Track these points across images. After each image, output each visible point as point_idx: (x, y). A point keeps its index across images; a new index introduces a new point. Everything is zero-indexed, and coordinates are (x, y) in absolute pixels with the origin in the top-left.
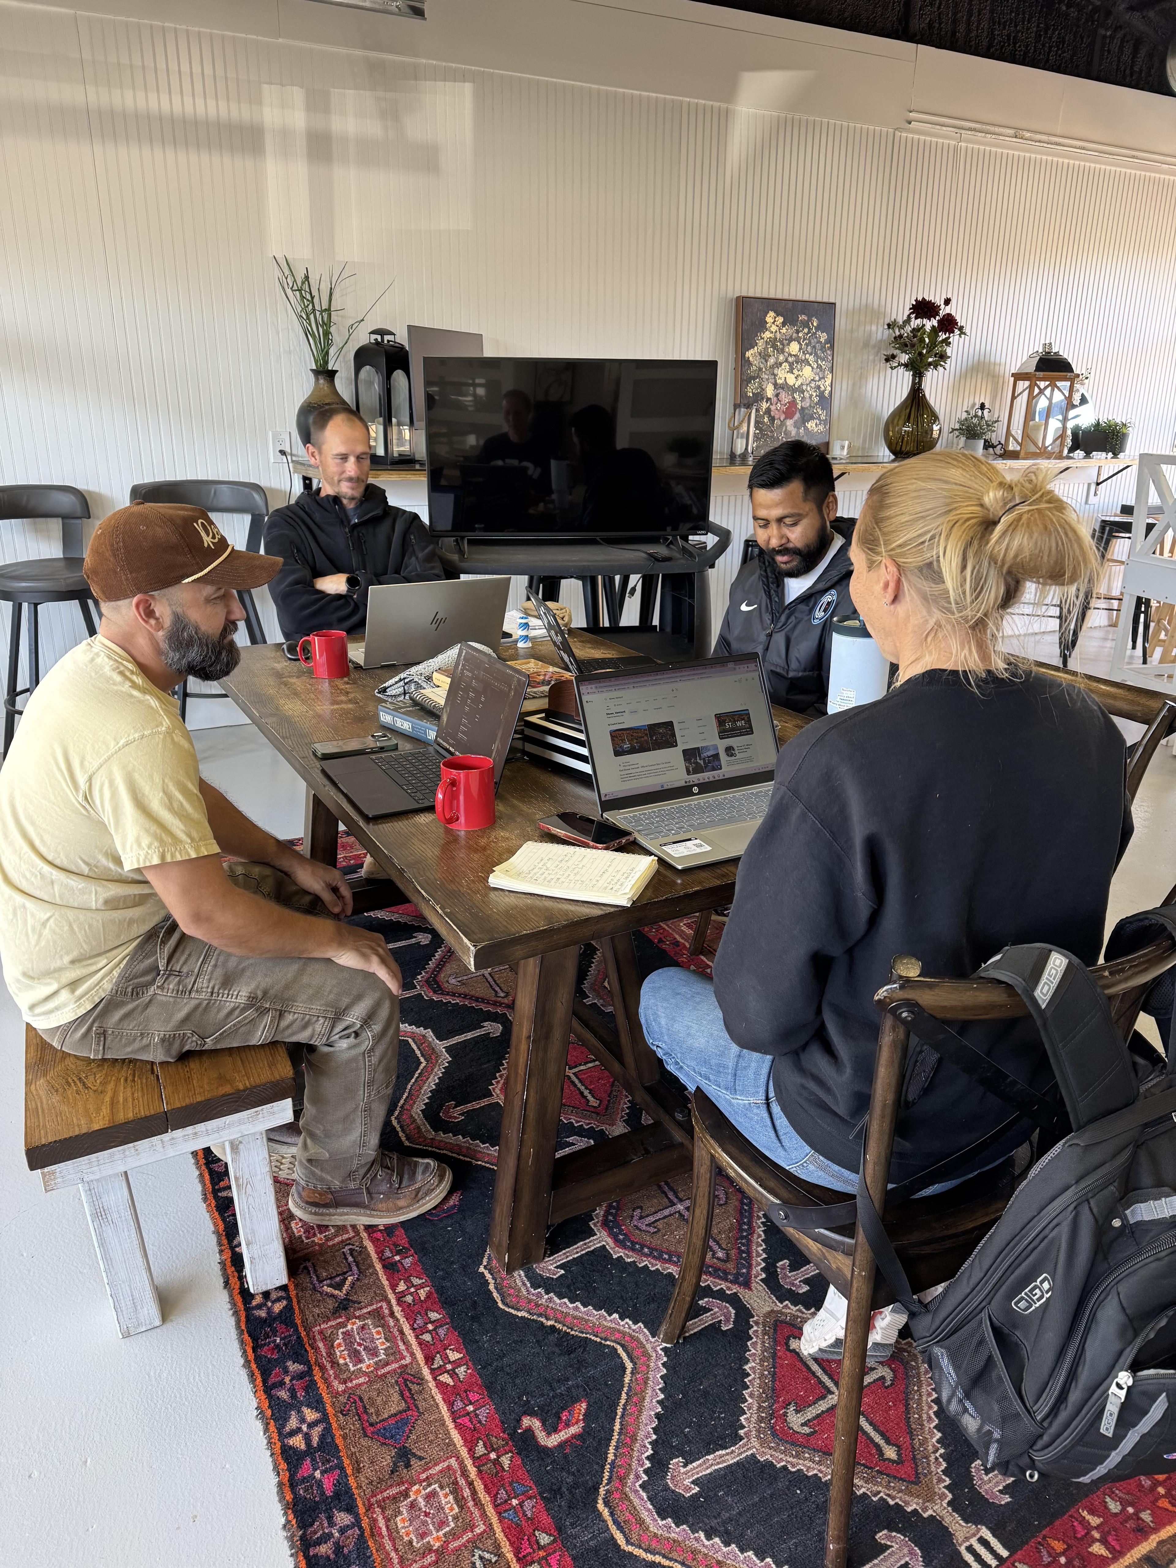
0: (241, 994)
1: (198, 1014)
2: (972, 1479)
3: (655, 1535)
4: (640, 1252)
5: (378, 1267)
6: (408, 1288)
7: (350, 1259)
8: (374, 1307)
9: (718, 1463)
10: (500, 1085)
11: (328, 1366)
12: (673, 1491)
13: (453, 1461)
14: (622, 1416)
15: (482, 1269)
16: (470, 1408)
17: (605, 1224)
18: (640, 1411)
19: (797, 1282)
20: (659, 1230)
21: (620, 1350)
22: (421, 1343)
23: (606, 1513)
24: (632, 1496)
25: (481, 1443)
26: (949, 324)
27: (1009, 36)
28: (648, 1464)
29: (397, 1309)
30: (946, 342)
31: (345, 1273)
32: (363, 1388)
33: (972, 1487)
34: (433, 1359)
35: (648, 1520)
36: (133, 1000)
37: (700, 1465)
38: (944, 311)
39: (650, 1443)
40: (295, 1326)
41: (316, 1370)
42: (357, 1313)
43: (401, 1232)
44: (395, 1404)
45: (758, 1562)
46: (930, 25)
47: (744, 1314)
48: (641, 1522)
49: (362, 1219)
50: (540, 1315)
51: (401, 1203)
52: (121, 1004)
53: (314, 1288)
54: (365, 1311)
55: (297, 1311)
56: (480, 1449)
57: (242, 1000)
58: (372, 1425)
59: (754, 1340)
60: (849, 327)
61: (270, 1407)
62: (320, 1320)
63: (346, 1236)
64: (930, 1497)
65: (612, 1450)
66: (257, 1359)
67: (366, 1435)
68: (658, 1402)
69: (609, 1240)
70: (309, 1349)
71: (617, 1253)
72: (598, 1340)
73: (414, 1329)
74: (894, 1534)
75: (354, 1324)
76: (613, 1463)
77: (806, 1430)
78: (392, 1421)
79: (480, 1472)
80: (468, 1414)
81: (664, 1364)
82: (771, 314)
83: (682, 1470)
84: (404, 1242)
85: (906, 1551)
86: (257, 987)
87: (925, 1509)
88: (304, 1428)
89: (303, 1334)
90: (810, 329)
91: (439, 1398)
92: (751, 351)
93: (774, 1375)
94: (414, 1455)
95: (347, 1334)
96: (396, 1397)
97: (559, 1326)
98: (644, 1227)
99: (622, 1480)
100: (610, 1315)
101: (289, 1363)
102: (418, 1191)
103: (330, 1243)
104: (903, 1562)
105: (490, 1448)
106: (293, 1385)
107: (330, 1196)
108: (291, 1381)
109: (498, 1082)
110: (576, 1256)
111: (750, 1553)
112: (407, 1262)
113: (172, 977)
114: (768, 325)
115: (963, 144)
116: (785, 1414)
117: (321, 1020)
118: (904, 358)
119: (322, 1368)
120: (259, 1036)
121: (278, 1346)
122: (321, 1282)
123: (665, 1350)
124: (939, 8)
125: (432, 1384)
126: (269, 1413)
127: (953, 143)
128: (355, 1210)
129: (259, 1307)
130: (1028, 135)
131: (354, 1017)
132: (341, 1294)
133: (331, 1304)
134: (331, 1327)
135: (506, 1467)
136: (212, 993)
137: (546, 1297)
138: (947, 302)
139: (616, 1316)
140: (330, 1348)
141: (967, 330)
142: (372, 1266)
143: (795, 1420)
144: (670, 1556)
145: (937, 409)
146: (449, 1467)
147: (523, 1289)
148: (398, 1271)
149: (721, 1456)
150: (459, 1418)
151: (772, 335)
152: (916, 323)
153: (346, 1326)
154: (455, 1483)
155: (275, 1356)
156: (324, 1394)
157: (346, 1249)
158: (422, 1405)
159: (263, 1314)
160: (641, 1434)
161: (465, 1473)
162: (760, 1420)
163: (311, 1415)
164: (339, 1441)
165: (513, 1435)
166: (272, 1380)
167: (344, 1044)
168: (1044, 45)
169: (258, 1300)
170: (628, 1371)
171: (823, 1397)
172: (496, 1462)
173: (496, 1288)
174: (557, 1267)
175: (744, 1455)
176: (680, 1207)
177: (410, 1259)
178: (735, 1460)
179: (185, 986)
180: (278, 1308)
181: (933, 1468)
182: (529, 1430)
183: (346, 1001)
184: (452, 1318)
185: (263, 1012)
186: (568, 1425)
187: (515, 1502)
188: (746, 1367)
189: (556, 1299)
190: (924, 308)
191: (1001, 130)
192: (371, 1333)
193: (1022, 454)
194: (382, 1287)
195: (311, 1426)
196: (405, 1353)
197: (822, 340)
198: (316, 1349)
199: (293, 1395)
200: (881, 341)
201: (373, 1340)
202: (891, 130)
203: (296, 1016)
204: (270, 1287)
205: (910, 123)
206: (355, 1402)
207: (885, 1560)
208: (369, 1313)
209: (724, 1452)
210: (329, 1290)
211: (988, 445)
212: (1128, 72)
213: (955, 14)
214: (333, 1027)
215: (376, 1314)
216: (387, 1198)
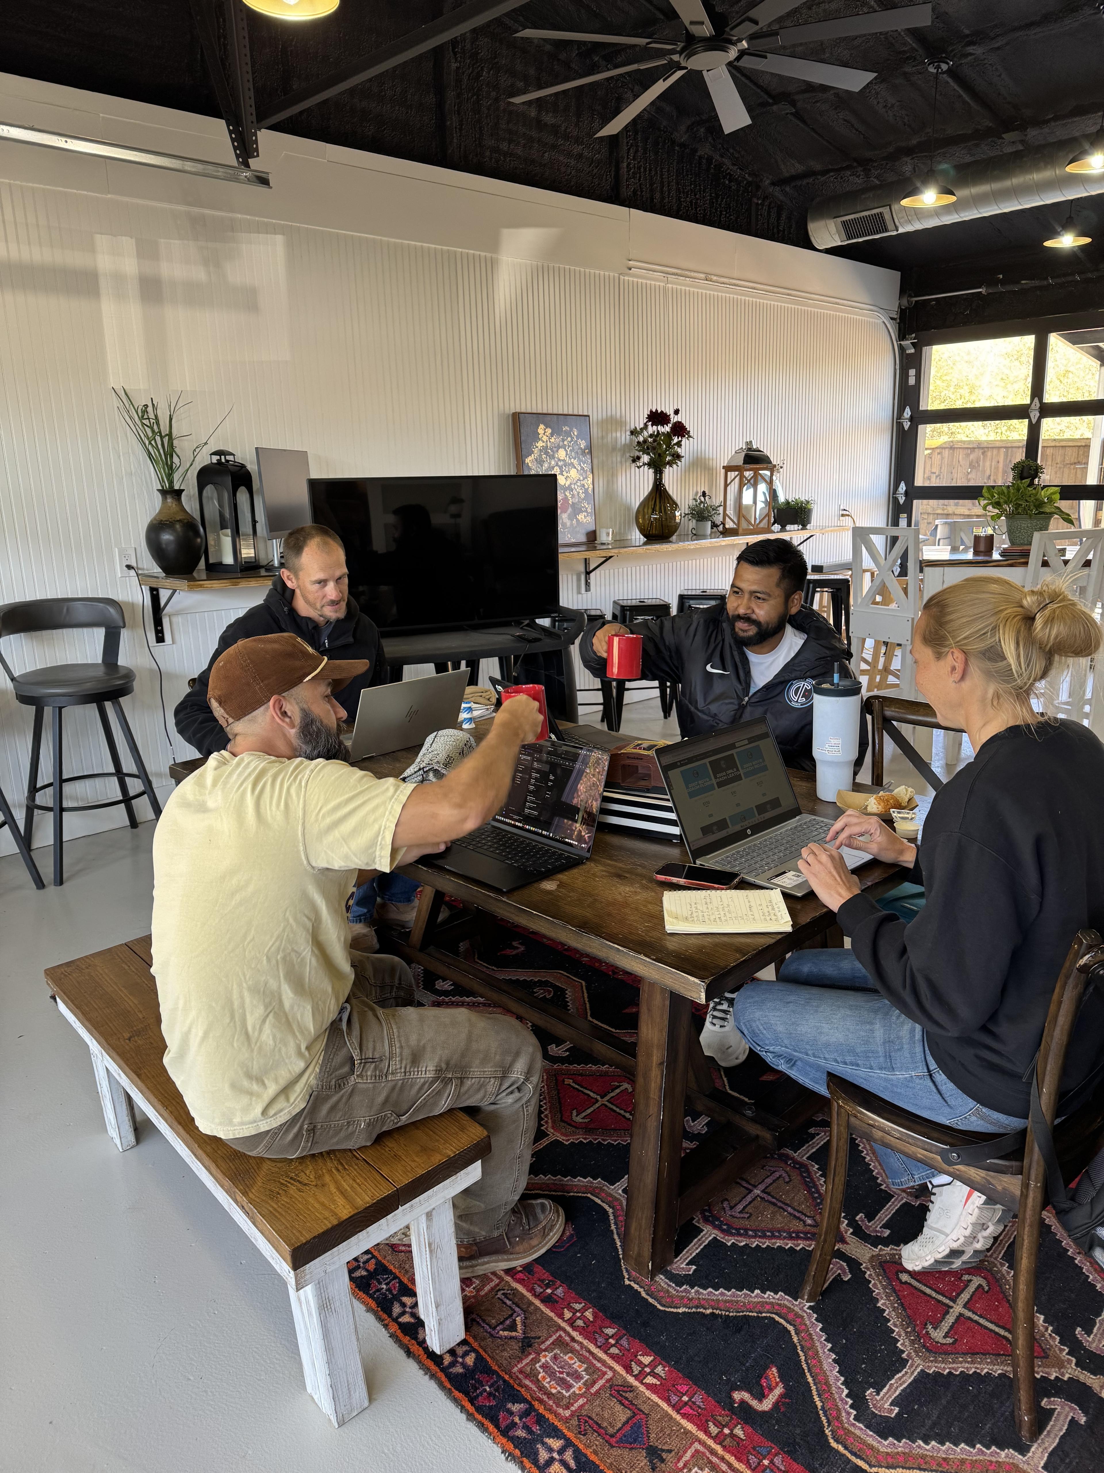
0: (427, 1070)
1: (394, 1095)
2: (1080, 1342)
3: (887, 1454)
4: (746, 1235)
5: (537, 1302)
6: (574, 1314)
7: (509, 1302)
8: (554, 1337)
9: (901, 1385)
10: (550, 1124)
11: (545, 1398)
12: (881, 1416)
13: (697, 1445)
14: (809, 1371)
15: (627, 1282)
16: (685, 1398)
17: (706, 1220)
18: (820, 1362)
19: (878, 1229)
20: (751, 1214)
21: (777, 1318)
22: (612, 1357)
23: (841, 1448)
24: (852, 1429)
25: (711, 1424)
26: (680, 430)
27: (691, 202)
28: (850, 1401)
29: (575, 1334)
30: (679, 444)
31: (512, 1315)
32: (586, 1407)
33: (1085, 1349)
34: (631, 1368)
35: (875, 1444)
36: (336, 1092)
37: (889, 1390)
38: (674, 419)
39: (842, 1384)
40: (495, 1372)
41: (536, 1404)
42: (543, 1347)
43: (538, 1268)
44: (622, 1415)
45: (972, 1450)
46: (635, 192)
47: (854, 1264)
48: (872, 1448)
49: (501, 1265)
50: (697, 1307)
51: (534, 1242)
52: (328, 1097)
53: (492, 1335)
54: (548, 1343)
55: (489, 1359)
56: (714, 1429)
57: (430, 1075)
58: (612, 1436)
59: (873, 1282)
60: (600, 435)
61: (516, 1447)
62: (515, 1362)
63: (492, 1284)
64: (1060, 1365)
65: (816, 1399)
66: (479, 1409)
67: (612, 1447)
68: (829, 1350)
69: (716, 1232)
70: (519, 1389)
71: (730, 1241)
72: (755, 1314)
73: (599, 1347)
74: (1052, 1399)
75: (545, 1356)
76: (823, 1408)
77: (949, 1340)
78: (628, 1428)
79: (724, 1448)
80: (686, 1403)
81: (816, 1320)
82: (542, 426)
83: (878, 1398)
84: (546, 1276)
85: (1067, 1409)
86: (441, 1060)
87: (1063, 1375)
88: (555, 1455)
89: (507, 1377)
90: (572, 438)
91: (655, 1398)
92: (530, 458)
93: (902, 1304)
94: (663, 1450)
95: (545, 1367)
96: (618, 1408)
97: (717, 1312)
98: (739, 1215)
99: (838, 1418)
100: (753, 1292)
101: (510, 1405)
102: (544, 1228)
103: (482, 1293)
104: (1070, 1418)
105: (720, 1425)
106: (524, 1423)
107: (475, 1248)
108: (520, 1419)
109: (547, 1122)
110: (697, 1251)
111: (962, 1445)
112: (560, 1292)
113: (368, 1065)
114: (540, 436)
115: (670, 286)
116: (927, 1333)
117: (493, 1080)
118: (646, 458)
119: (541, 1401)
120: (443, 1105)
121: (490, 1394)
122: (494, 1328)
123: (810, 1308)
124: (639, 180)
125: (642, 1388)
126: (517, 1452)
127: (662, 284)
128: (494, 1258)
129: (453, 1364)
130: (715, 278)
131: (518, 1073)
132: (519, 1333)
133: (516, 1346)
134: (527, 1364)
135: (742, 1436)
136: (405, 1072)
137: (693, 1291)
138: (677, 412)
139: (757, 1291)
140: (537, 1382)
141: (691, 434)
142: (531, 1303)
143: (938, 1335)
144: (907, 1465)
145: (675, 497)
146: (696, 1451)
147: (671, 1290)
148: (557, 1302)
149: (900, 1378)
150: (681, 1409)
151: (544, 444)
152: (652, 429)
153: (539, 1361)
154: (710, 1462)
155: (493, 1403)
156: (556, 1423)
157: (500, 1295)
158: (645, 1408)
159: (459, 1369)
160: (831, 1381)
161: (713, 1452)
162: (912, 1342)
163: (556, 1444)
164: (593, 1458)
165: (732, 1409)
166: (503, 1426)
167: (510, 1100)
168: (716, 210)
169: (447, 1360)
170: (793, 1333)
171: (947, 1312)
172: (732, 1435)
173: (648, 1294)
174: (687, 1264)
175: (916, 1374)
176: (757, 1192)
177: (561, 1288)
178: (912, 1378)
179: (381, 1071)
180: (470, 1360)
181: (1052, 1343)
182: (743, 1402)
183: (509, 1059)
184: (626, 1328)
185: (447, 1081)
186: (771, 1390)
187: (766, 1462)
188: (879, 1305)
189: (701, 1290)
190: (657, 418)
191: (696, 275)
192: (565, 1361)
193: (740, 531)
194: (550, 1319)
195: (561, 1452)
196: (604, 1369)
197: (582, 446)
198: (526, 1386)
199: (529, 1431)
200: (625, 444)
201: (570, 1366)
202: (616, 275)
203: (473, 1080)
204: (452, 1345)
205: (630, 269)
206: (586, 1422)
207: (1057, 1420)
208: (553, 1343)
209: (900, 1375)
210: (506, 1333)
211: (714, 525)
213: (651, 185)
214: (501, 1085)
215: (559, 1343)
216: (522, 1240)
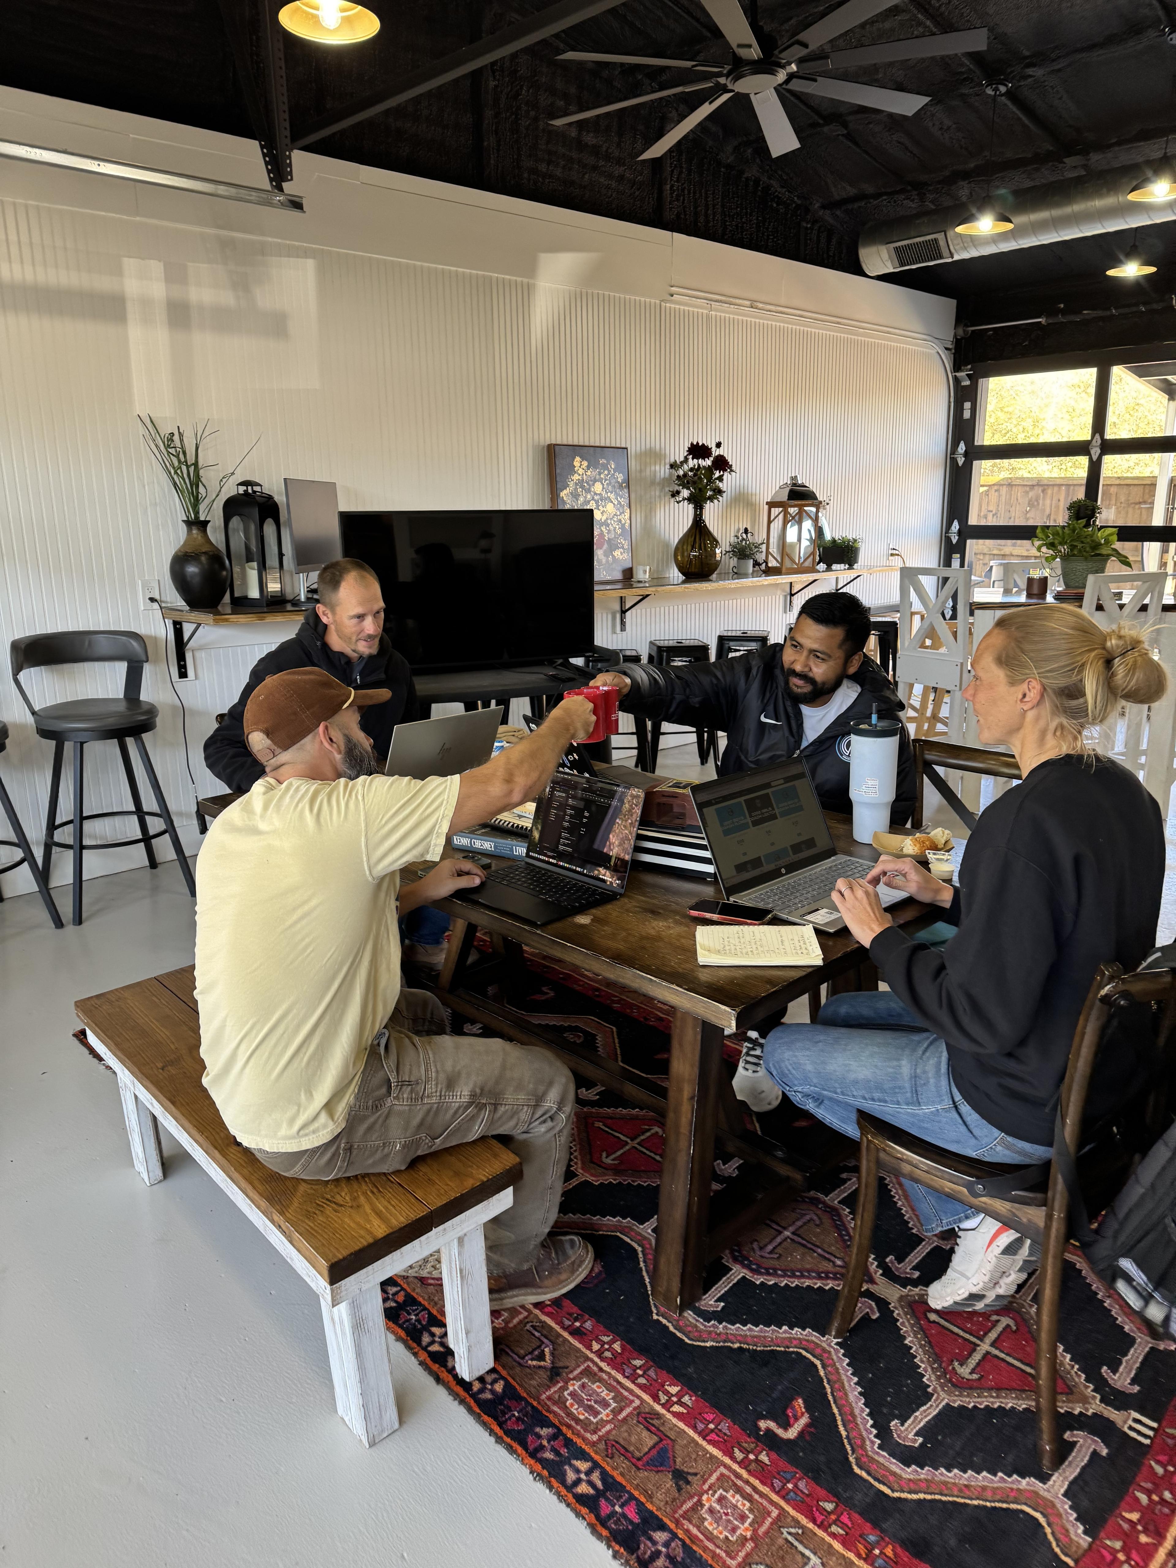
0: (462, 1094)
1: (429, 1119)
2: (1106, 1381)
3: (910, 1480)
4: (775, 1274)
5: (566, 1334)
6: (602, 1346)
7: (537, 1334)
8: (582, 1367)
9: (926, 1417)
10: (580, 1165)
11: (573, 1423)
12: (905, 1445)
13: (722, 1469)
14: (835, 1402)
15: (655, 1317)
16: (712, 1426)
17: (736, 1260)
18: (846, 1394)
19: (908, 1270)
20: (780, 1255)
21: (804, 1353)
22: (640, 1386)
23: (864, 1474)
24: (876, 1457)
25: (736, 1450)
26: (722, 464)
27: (737, 226)
28: (875, 1431)
29: (603, 1365)
30: (720, 479)
31: (539, 1347)
32: (614, 1432)
33: (1109, 1386)
34: (658, 1396)
35: (898, 1471)
36: (373, 1113)
37: (913, 1422)
38: (716, 452)
39: (867, 1415)
40: (523, 1398)
41: (564, 1429)
42: (571, 1376)
43: (567, 1303)
44: (649, 1440)
45: (993, 1478)
46: (678, 215)
47: (882, 1304)
48: (894, 1474)
49: (529, 1298)
50: (725, 1341)
51: (563, 1276)
52: (365, 1118)
53: (520, 1364)
54: (576, 1372)
55: (517, 1387)
56: (739, 1455)
57: (466, 1099)
58: (639, 1459)
59: (901, 1320)
60: (638, 468)
61: (543, 1468)
62: (542, 1389)
63: (521, 1317)
64: (1085, 1400)
65: (841, 1429)
66: (507, 1433)
67: (639, 1469)
68: (856, 1384)
69: (745, 1271)
70: (548, 1414)
71: (758, 1280)
72: (783, 1349)
73: (627, 1377)
74: (1075, 1432)
75: (573, 1385)
76: (848, 1437)
77: (975, 1376)
78: (654, 1452)
79: (749, 1472)
80: (712, 1431)
81: (844, 1355)
82: (578, 459)
83: (902, 1428)
84: (575, 1310)
85: (1089, 1441)
86: (475, 1086)
87: (1087, 1410)
88: (583, 1476)
89: (535, 1403)
90: (609, 471)
91: (681, 1425)
92: (565, 492)
93: (930, 1343)
94: (688, 1473)
95: (573, 1394)
96: (645, 1433)
97: (745, 1346)
98: (768, 1255)
99: (863, 1447)
100: (780, 1328)
101: (538, 1430)
102: (573, 1263)
103: (511, 1325)
104: (1091, 1450)
105: (747, 1452)
106: (552, 1446)
107: (505, 1280)
108: (549, 1442)
109: (576, 1163)
110: (726, 1289)
111: (984, 1473)
112: (588, 1325)
113: (405, 1087)
114: (576, 469)
115: (713, 313)
116: (954, 1369)
117: (525, 1108)
118: (685, 493)
119: (569, 1426)
120: (476, 1131)
121: (518, 1419)
122: (523, 1358)
123: (837, 1344)
124: (683, 203)
125: (669, 1416)
126: (545, 1473)
127: (705, 311)
128: (523, 1291)
129: (482, 1391)
130: (761, 305)
131: (551, 1102)
132: (548, 1362)
133: (544, 1375)
134: (555, 1392)
135: (767, 1462)
136: (440, 1096)
137: (721, 1326)
138: (719, 445)
139: (785, 1328)
140: (565, 1408)
141: (734, 468)
142: (559, 1335)
143: (964, 1371)
144: (929, 1491)
145: (715, 534)
146: (722, 1475)
147: (698, 1324)
148: (585, 1334)
149: (925, 1411)
150: (707, 1435)
151: (580, 478)
152: (692, 463)
153: (567, 1389)
154: (735, 1485)
155: (521, 1427)
156: (583, 1447)
157: (528, 1327)
158: (672, 1435)
159: (488, 1396)
160: (857, 1412)
161: (738, 1476)
162: (938, 1378)
163: (583, 1466)
164: (619, 1479)
165: (758, 1438)
166: (531, 1448)
167: (543, 1129)
168: (763, 234)
169: (477, 1386)
170: (820, 1367)
171: (974, 1350)
172: (757, 1461)
173: (676, 1329)
174: (716, 1301)
175: (941, 1406)
176: (787, 1233)
177: (589, 1322)
178: (937, 1411)
179: (417, 1094)
180: (499, 1387)
181: (1077, 1379)
182: (768, 1430)
183: (541, 1088)
184: (654, 1361)
185: (481, 1107)
186: (797, 1419)
187: (790, 1486)
188: (906, 1342)
189: (729, 1326)
190: (698, 451)
191: (741, 301)
192: (592, 1389)
193: (784, 570)
194: (579, 1350)
195: (588, 1473)
196: (631, 1398)
197: (620, 480)
198: (554, 1413)
199: (557, 1453)
200: (664, 478)
201: (598, 1394)
202: (658, 302)
203: (507, 1107)
204: (482, 1372)
205: (672, 296)
206: (613, 1445)
207: (1079, 1451)
208: (581, 1373)
209: (924, 1408)
210: (535, 1363)
211: (756, 564)
212: (825, 256)
213: (696, 208)
214: (533, 1114)
215: (587, 1372)
216: (551, 1274)
